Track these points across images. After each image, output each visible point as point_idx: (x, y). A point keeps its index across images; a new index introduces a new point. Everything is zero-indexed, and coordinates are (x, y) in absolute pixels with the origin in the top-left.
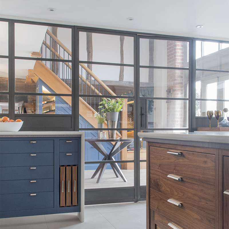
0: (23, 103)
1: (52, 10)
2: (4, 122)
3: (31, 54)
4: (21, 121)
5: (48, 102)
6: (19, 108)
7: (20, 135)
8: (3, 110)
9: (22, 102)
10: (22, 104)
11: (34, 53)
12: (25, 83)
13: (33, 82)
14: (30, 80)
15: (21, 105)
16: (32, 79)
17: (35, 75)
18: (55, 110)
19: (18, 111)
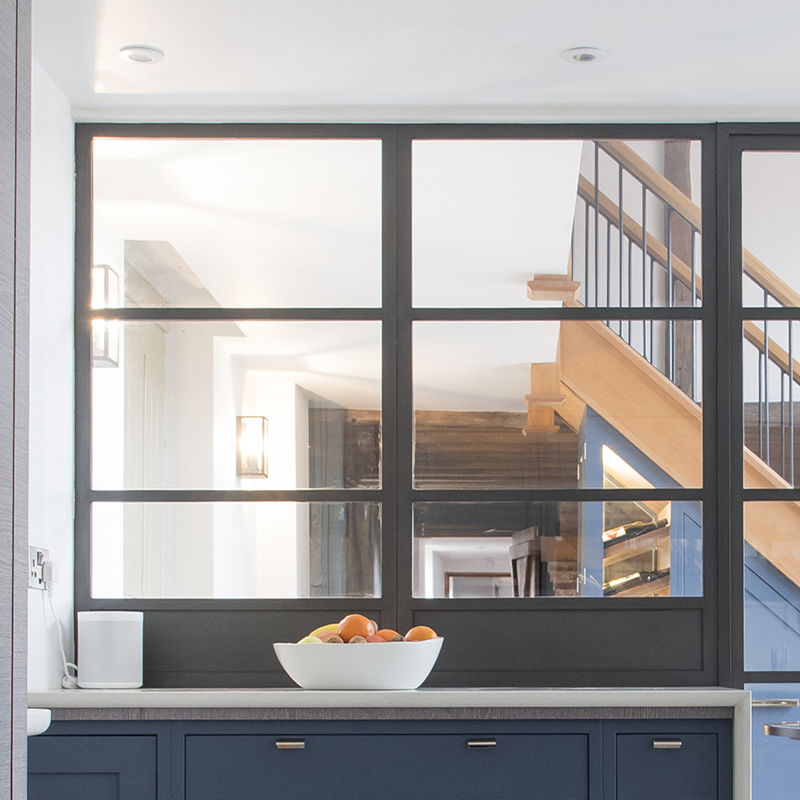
0: (533, 538)
1: (586, 58)
2: (346, 641)
3: (525, 288)
4: (434, 635)
5: (631, 533)
6: (514, 562)
7: (417, 708)
8: (448, 575)
9: (530, 535)
10: (531, 543)
11: (540, 283)
12: (524, 433)
13: (565, 427)
14: (549, 419)
15: (524, 550)
16: (556, 413)
17: (563, 390)
18: (667, 573)
19: (512, 579)
